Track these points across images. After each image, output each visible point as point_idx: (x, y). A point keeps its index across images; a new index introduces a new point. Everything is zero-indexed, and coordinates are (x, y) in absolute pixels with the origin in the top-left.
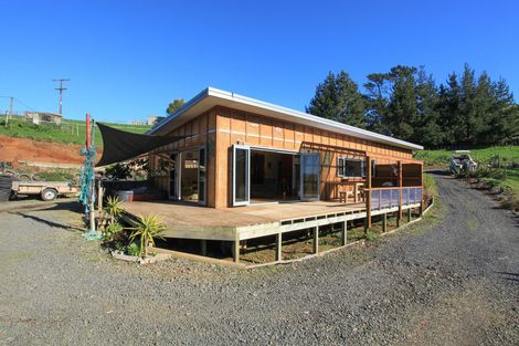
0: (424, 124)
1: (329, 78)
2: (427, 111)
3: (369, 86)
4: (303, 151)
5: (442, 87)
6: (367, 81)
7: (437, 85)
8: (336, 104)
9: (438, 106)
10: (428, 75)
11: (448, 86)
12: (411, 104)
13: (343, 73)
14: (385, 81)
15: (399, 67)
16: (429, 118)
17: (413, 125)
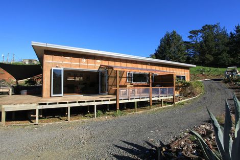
0: (220, 54)
1: (166, 35)
2: (222, 47)
3: (191, 37)
4: (101, 70)
5: (231, 33)
6: (189, 34)
7: (228, 33)
8: (170, 47)
9: (228, 44)
10: (222, 28)
11: (235, 32)
12: (212, 44)
13: (173, 32)
14: (199, 33)
15: (206, 25)
16: (223, 51)
17: (213, 55)
